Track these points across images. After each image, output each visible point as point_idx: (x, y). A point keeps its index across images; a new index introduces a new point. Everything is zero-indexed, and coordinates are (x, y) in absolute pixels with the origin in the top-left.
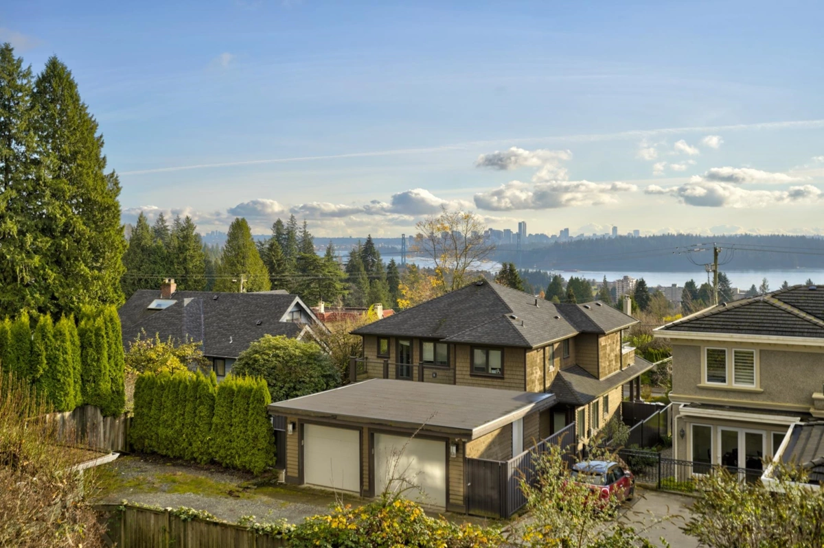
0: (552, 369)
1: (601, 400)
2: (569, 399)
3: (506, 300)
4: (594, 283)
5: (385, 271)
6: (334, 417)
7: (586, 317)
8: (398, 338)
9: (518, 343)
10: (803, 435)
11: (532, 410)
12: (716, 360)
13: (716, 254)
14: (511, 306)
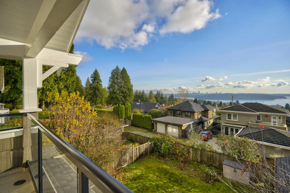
0: (199, 116)
1: (209, 122)
2: (202, 121)
3: (191, 104)
4: (212, 102)
5: (175, 99)
6: (161, 122)
7: (206, 107)
8: (173, 110)
9: (193, 111)
10: (245, 129)
11: (194, 122)
12: (229, 115)
13: (233, 97)
14: (192, 105)
